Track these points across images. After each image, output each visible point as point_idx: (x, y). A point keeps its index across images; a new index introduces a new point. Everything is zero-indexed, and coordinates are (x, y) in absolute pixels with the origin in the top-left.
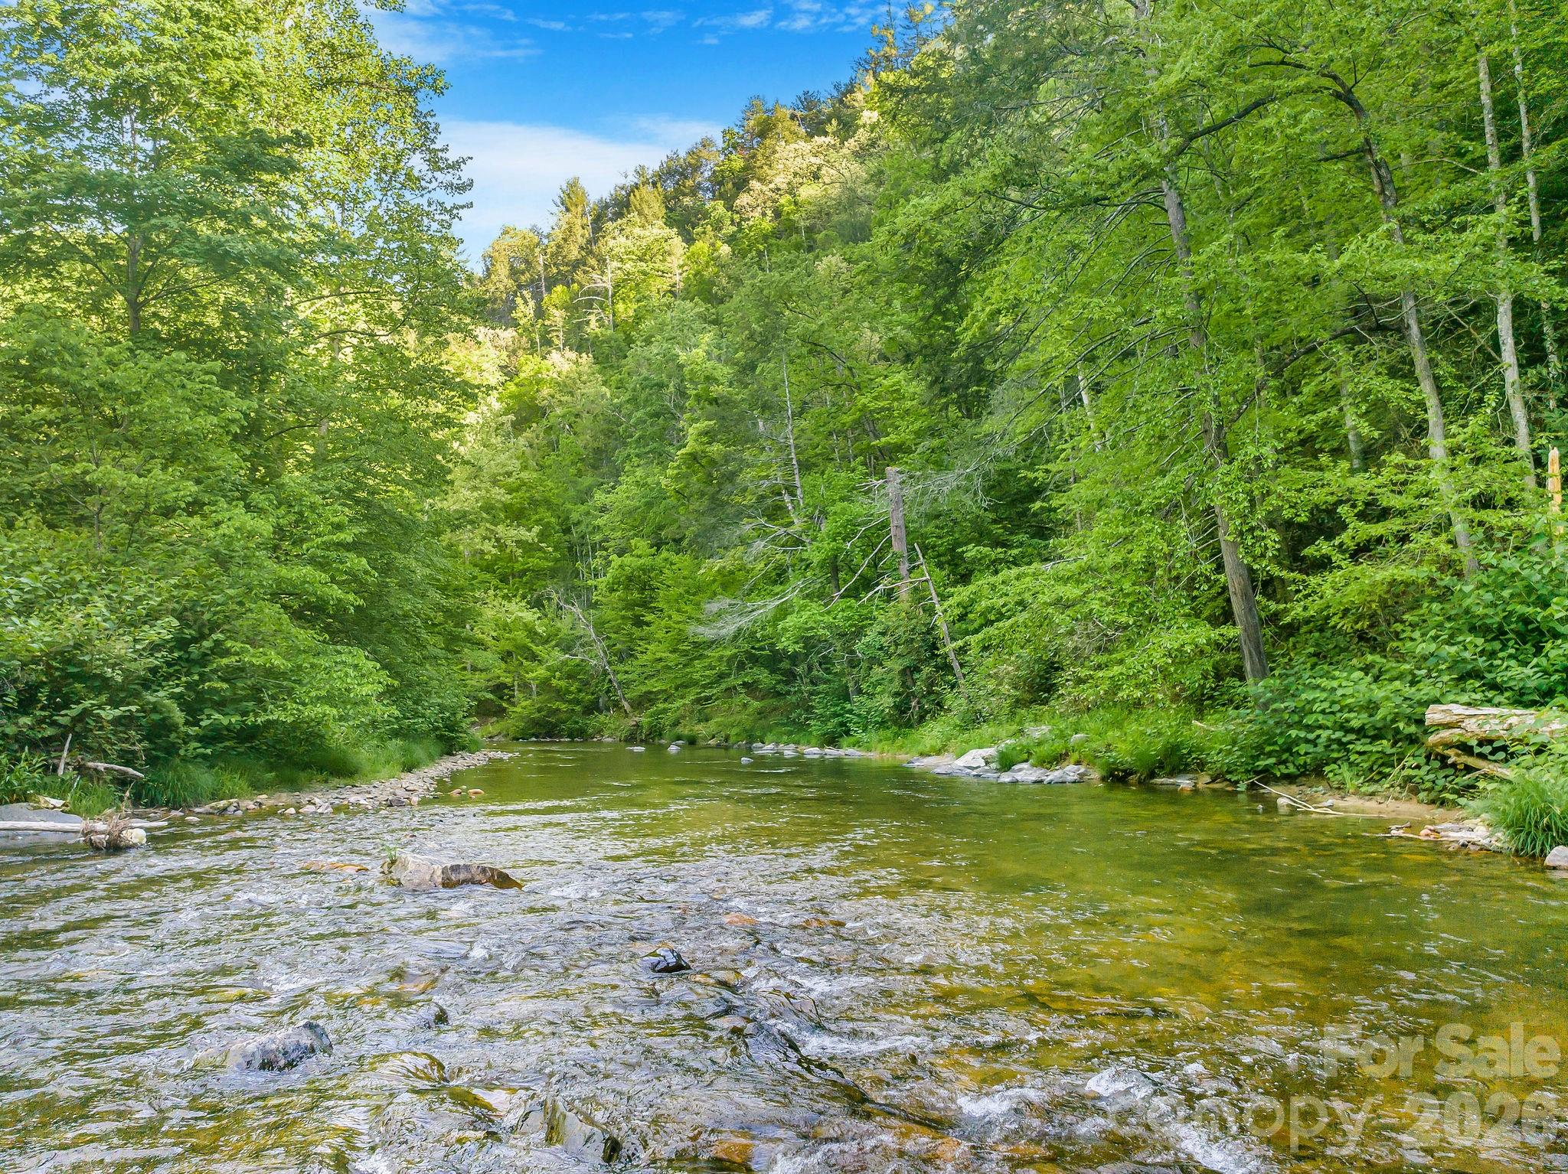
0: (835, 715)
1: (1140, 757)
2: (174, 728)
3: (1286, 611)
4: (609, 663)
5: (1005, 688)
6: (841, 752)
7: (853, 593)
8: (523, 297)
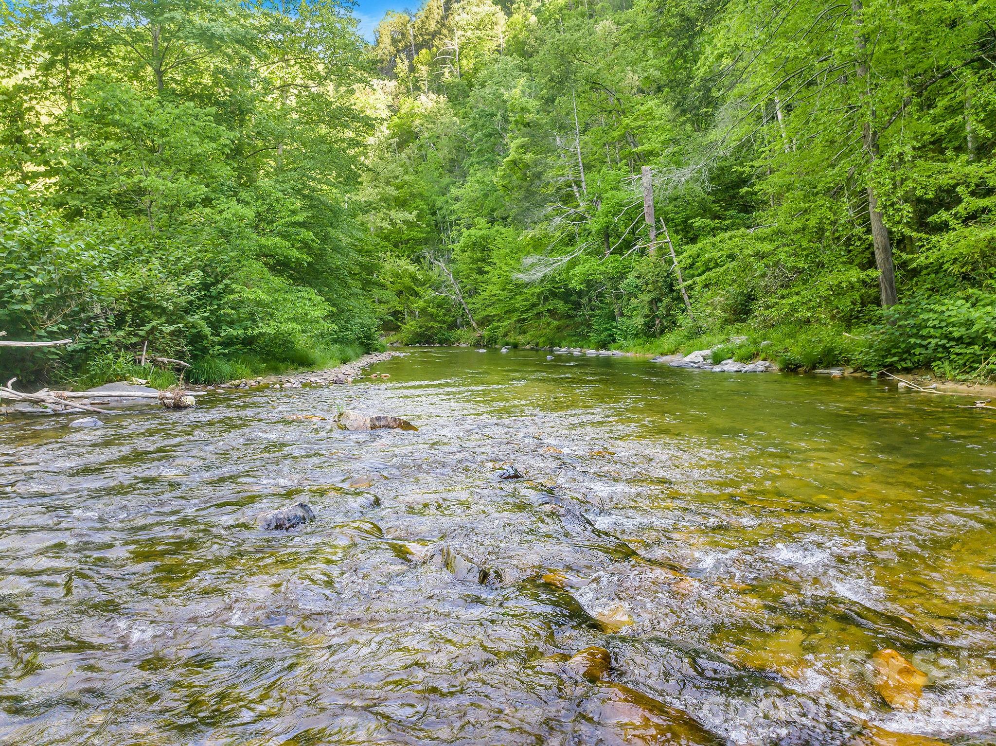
0: (606, 329)
1: (807, 356)
2: (206, 337)
3: (912, 260)
4: (463, 297)
5: (718, 312)
6: (610, 353)
7: (619, 251)
8: (401, 58)
